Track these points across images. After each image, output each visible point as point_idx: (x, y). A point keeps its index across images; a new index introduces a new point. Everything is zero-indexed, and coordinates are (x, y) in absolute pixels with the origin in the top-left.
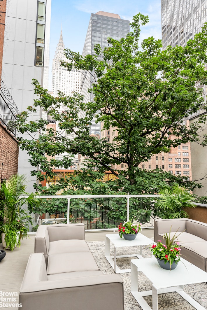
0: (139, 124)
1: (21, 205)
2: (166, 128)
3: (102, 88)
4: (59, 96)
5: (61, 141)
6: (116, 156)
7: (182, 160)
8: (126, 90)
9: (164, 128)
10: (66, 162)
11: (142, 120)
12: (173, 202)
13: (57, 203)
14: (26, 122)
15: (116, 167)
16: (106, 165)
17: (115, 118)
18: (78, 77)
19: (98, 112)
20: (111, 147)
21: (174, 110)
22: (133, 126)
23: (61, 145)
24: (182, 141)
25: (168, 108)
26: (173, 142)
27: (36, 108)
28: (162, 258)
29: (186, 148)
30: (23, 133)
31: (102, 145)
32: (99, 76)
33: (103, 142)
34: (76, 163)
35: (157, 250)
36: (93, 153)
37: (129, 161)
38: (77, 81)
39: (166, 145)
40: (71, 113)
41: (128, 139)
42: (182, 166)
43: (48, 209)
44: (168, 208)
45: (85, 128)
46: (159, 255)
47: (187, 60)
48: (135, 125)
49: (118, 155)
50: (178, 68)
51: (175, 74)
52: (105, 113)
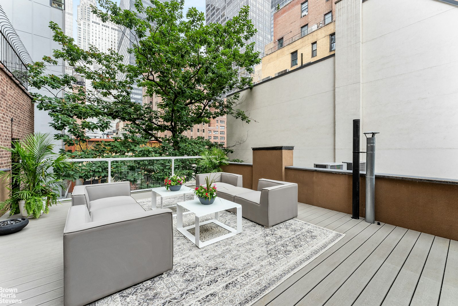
0: (183, 93)
1: (46, 168)
2: (207, 101)
3: (144, 50)
4: (91, 51)
5: (96, 104)
6: (159, 123)
7: (219, 132)
8: (169, 55)
9: (205, 101)
10: (103, 125)
11: (186, 89)
12: (211, 162)
13: (93, 168)
14: (42, 75)
15: (160, 134)
16: (150, 132)
17: (159, 86)
18: (113, 36)
19: (140, 77)
20: (155, 114)
21: (214, 85)
22: (177, 95)
23: (96, 108)
24: (220, 113)
25: (209, 83)
26: (213, 114)
27: (56, 60)
28: (203, 196)
29: (222, 123)
30: (39, 88)
31: (145, 112)
32: (140, 36)
33: (146, 108)
34: (114, 132)
35: (199, 192)
36: (135, 119)
37: (173, 129)
38: (112, 40)
39: (207, 117)
40: (108, 73)
41: (173, 107)
42: (219, 138)
43: (82, 174)
44: (207, 166)
45: (126, 92)
46: (200, 195)
47: (226, 39)
48: (179, 93)
49: (162, 123)
50: (218, 45)
51: (216, 50)
52: (148, 79)
